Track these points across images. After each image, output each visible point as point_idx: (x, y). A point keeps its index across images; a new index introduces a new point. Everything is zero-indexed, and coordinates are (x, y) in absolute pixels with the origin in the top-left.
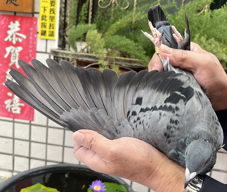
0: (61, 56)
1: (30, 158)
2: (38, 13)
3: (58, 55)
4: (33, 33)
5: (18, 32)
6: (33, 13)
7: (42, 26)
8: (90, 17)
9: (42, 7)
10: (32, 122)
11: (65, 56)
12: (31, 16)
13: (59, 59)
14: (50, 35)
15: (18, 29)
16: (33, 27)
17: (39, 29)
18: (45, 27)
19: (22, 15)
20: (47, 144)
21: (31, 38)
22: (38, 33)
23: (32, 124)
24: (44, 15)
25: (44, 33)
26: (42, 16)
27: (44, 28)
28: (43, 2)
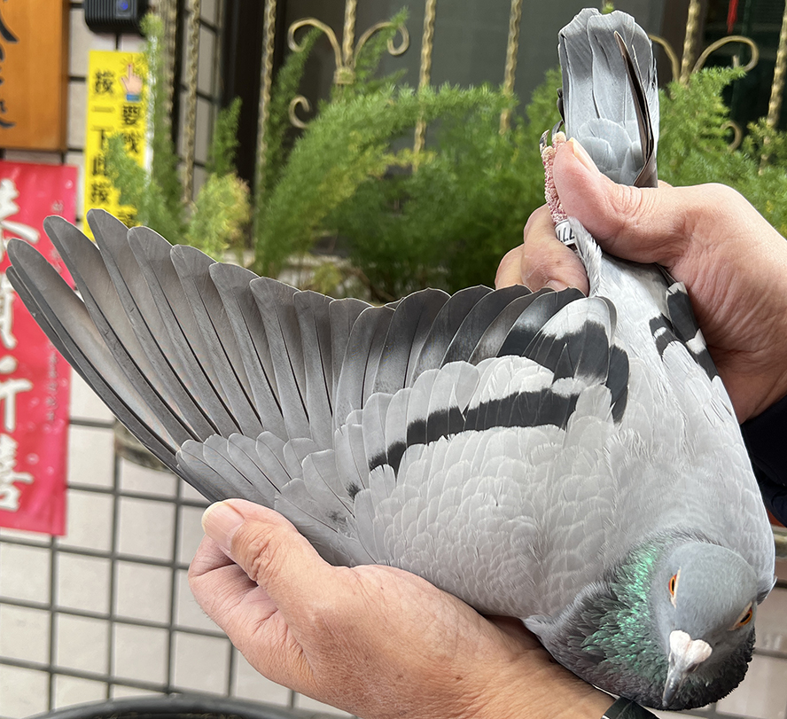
1: (51, 671)
2: (79, 151)
5: (11, 218)
6: (63, 151)
7: (94, 195)
9: (95, 129)
10: (61, 542)
12: (55, 161)
15: (12, 209)
16: (61, 201)
17: (84, 206)
18: (104, 199)
19: (25, 159)
20: (111, 618)
22: (78, 220)
23: (59, 547)
24: (102, 159)
26: (95, 161)
27: (99, 204)
28: (97, 110)
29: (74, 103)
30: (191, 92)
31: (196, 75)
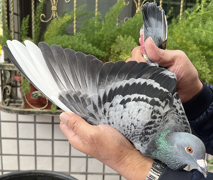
0: (7, 69)
3: (4, 69)
8: (33, 31)
11: (11, 69)
13: (6, 71)
30: (12, 13)
31: (13, 8)
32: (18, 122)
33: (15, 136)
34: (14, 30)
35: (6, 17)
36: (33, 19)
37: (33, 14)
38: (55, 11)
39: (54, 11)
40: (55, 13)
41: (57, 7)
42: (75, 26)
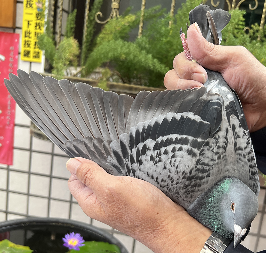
1: (7, 213)
2: (20, 28)
4: (14, 53)
6: (14, 28)
7: (25, 44)
8: (85, 34)
9: (26, 20)
10: (11, 167)
12: (12, 32)
14: (35, 56)
16: (13, 46)
17: (22, 48)
18: (29, 46)
19: (0, 30)
20: (28, 194)
21: (11, 60)
22: (19, 53)
23: (10, 169)
24: (28, 31)
25: (27, 54)
26: (26, 32)
27: (27, 47)
28: (27, 14)
29: (18, 11)
30: (61, 9)
31: (63, 3)
32: (53, 154)
33: (48, 173)
34: (60, 32)
35: (53, 13)
36: (86, 18)
37: (87, 12)
38: (116, 9)
39: (114, 9)
40: (116, 12)
41: (119, 3)
42: (140, 31)
